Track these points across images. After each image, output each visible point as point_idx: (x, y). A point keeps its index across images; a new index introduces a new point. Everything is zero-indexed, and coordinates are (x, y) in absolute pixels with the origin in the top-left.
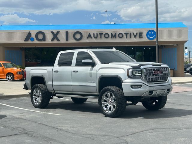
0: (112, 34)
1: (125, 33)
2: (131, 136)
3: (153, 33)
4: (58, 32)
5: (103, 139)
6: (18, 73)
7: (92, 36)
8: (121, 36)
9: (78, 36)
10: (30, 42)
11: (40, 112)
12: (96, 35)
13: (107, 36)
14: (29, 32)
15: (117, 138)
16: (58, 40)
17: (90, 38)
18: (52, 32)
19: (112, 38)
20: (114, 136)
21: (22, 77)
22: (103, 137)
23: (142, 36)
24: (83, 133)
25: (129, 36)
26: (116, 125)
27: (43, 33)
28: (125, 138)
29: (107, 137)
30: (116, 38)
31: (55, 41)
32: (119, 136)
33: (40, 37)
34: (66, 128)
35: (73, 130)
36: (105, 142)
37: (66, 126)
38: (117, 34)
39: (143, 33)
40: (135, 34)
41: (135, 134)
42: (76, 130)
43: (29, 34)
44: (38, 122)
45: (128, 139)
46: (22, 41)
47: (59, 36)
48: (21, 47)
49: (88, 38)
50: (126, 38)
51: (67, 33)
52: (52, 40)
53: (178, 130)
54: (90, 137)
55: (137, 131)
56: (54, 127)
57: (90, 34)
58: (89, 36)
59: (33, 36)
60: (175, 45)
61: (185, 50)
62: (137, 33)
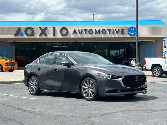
0: (95, 30)
1: (108, 30)
2: (100, 117)
3: (134, 29)
4: (46, 28)
5: (67, 120)
6: (7, 65)
7: (77, 31)
8: (104, 32)
9: (64, 32)
10: (19, 37)
11: (15, 96)
12: (81, 31)
13: (91, 32)
14: (19, 28)
15: (84, 119)
16: (46, 35)
17: (75, 34)
18: (40, 28)
19: (95, 33)
20: (81, 117)
21: (10, 68)
22: (69, 118)
23: (124, 32)
24: (49, 114)
25: (111, 32)
26: (88, 107)
27: (32, 28)
28: (92, 119)
29: (73, 118)
30: (99, 33)
31: (43, 36)
32: (86, 117)
33: (29, 32)
34: (32, 110)
35: (39, 111)
36: (69, 123)
37: (34, 107)
38: (101, 30)
39: (125, 29)
40: (117, 30)
41: (104, 115)
42: (42, 111)
43: (19, 30)
44: (7, 104)
45: (96, 120)
46: (12, 36)
47: (46, 32)
48: (12, 41)
49: (73, 34)
50: (109, 33)
51: (54, 28)
52: (40, 35)
53: (152, 112)
54: (55, 118)
55: (108, 112)
56: (20, 109)
57: (75, 29)
58: (75, 32)
59: (23, 31)
60: (154, 41)
61: (165, 49)
62: (119, 30)
